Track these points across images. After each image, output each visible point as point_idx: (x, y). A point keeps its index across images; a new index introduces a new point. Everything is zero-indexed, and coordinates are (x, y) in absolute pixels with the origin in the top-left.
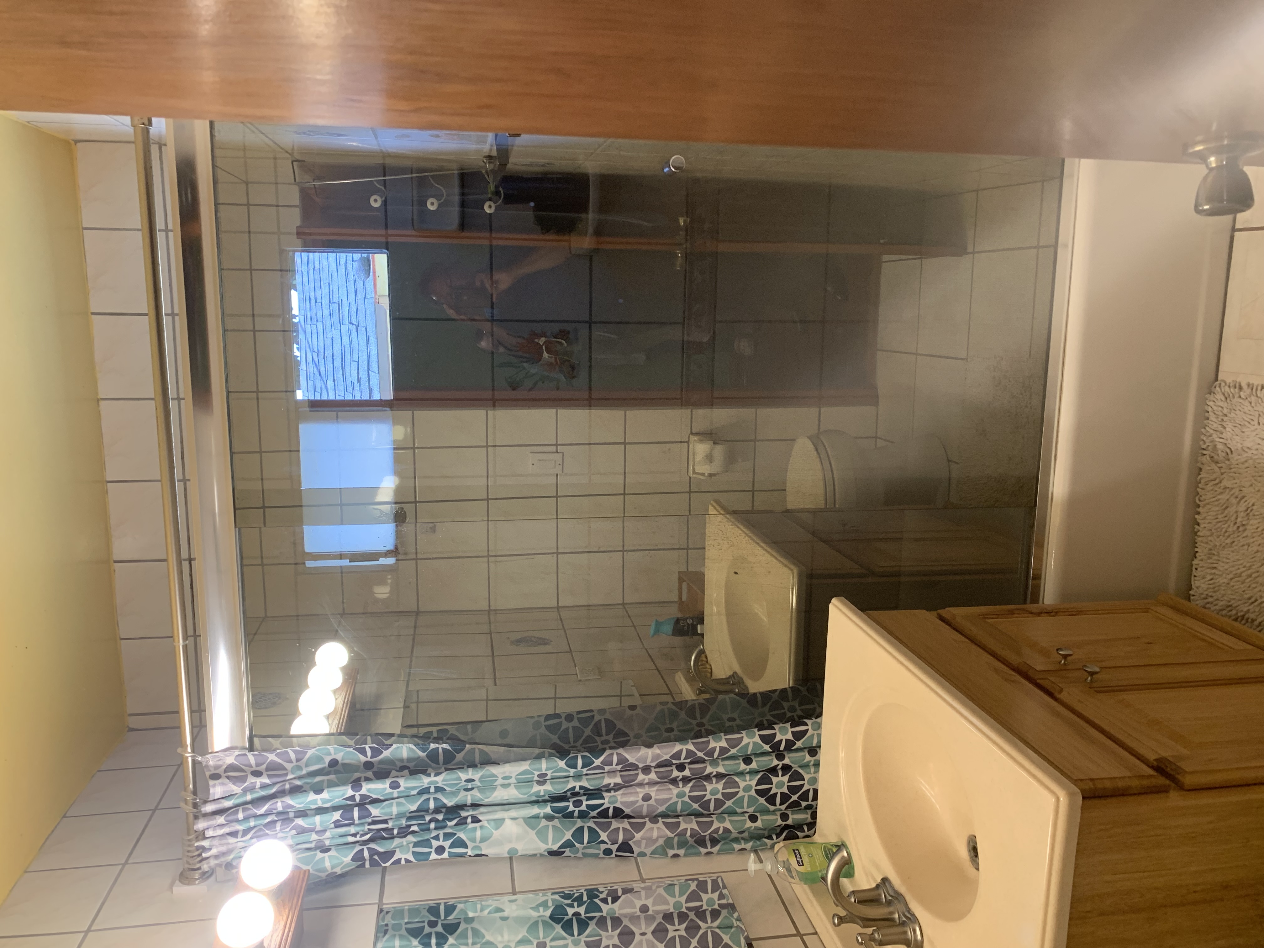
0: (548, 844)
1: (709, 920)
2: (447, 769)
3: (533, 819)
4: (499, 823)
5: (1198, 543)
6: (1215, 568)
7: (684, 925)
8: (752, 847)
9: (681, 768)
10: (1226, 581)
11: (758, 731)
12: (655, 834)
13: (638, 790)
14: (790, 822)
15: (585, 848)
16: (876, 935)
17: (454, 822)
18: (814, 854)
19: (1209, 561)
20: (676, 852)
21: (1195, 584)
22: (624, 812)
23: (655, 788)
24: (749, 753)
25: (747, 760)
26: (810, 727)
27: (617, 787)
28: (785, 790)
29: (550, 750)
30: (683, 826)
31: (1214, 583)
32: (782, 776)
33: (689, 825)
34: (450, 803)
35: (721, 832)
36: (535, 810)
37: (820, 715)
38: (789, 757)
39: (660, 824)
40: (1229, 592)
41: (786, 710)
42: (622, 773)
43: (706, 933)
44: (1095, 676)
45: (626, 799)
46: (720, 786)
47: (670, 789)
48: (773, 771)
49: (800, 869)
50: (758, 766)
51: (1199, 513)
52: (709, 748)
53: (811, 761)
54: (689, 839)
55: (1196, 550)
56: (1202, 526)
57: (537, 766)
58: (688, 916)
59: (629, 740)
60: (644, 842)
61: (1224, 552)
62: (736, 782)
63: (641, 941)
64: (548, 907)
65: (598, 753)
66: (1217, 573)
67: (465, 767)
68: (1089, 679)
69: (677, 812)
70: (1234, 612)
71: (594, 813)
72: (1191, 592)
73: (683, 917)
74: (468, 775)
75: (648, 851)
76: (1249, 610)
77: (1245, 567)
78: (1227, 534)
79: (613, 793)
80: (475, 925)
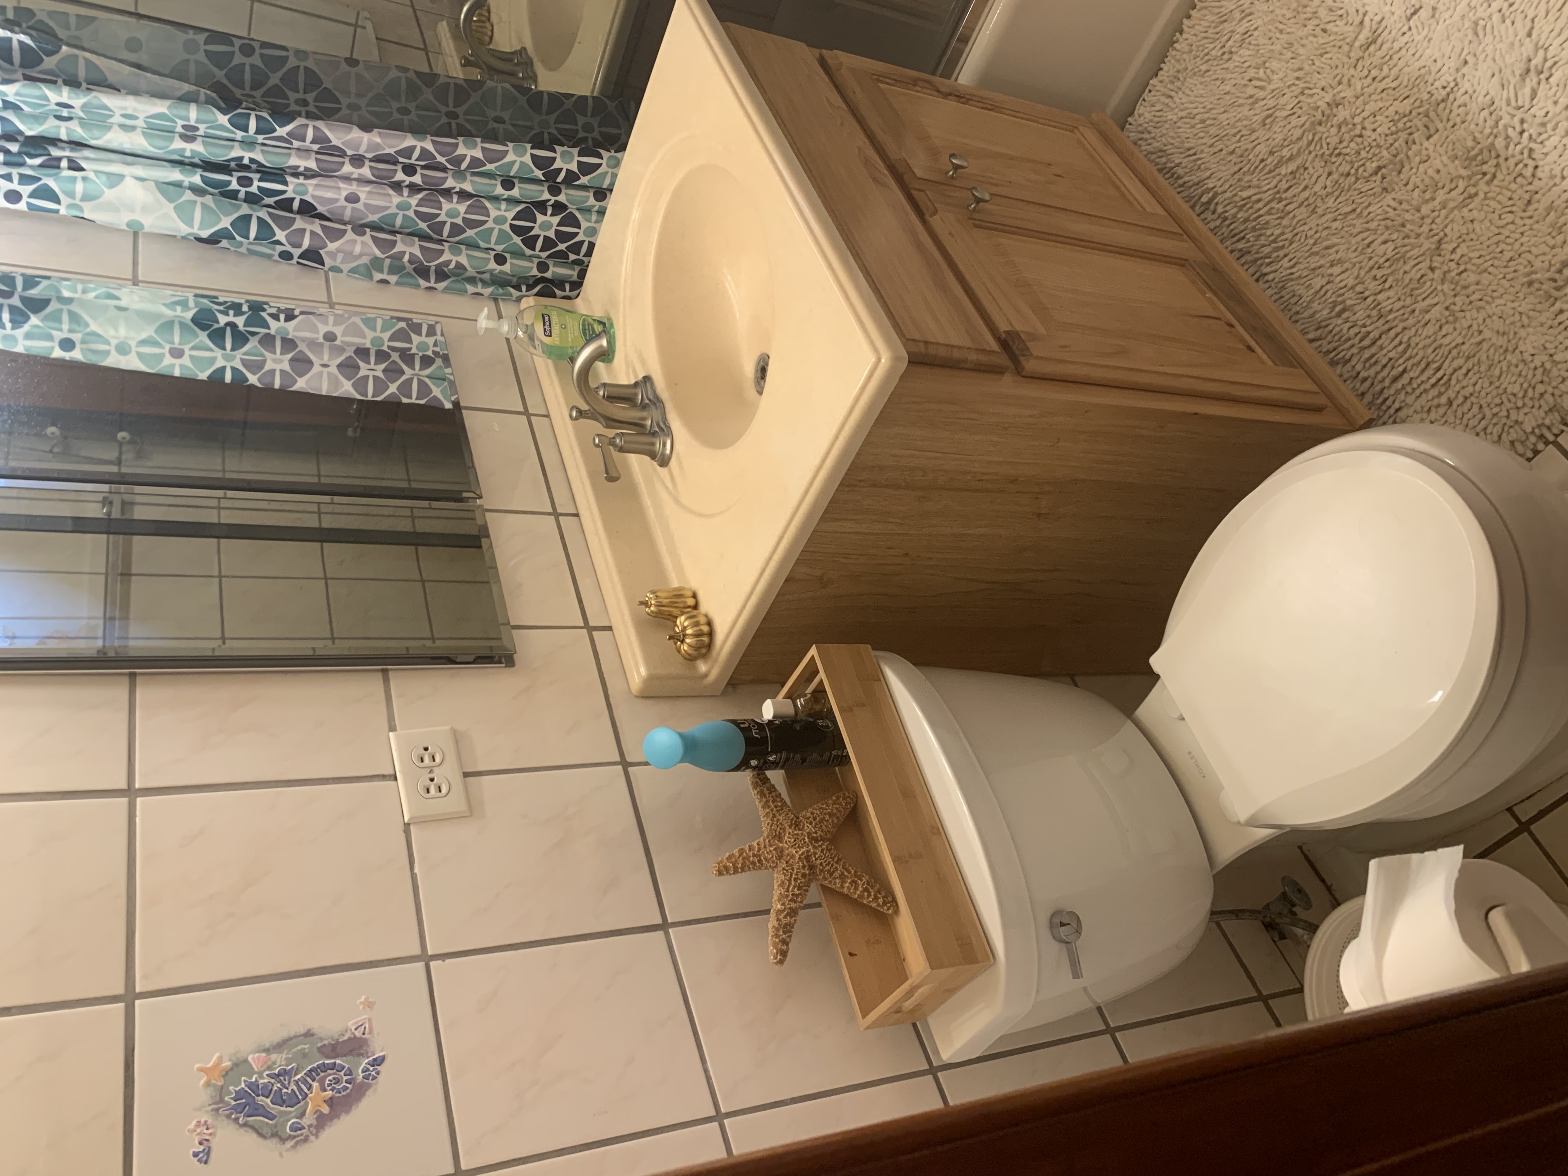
0: (192, 227)
1: (417, 367)
2: (27, 78)
3: (171, 187)
4: (115, 180)
5: (1169, 58)
6: (1170, 97)
7: (383, 366)
8: (491, 294)
9: (410, 170)
10: (1175, 118)
11: (532, 148)
12: (358, 249)
13: (341, 185)
14: (548, 275)
15: (250, 243)
16: (618, 441)
17: (38, 161)
18: (568, 326)
19: (1169, 86)
20: (384, 276)
21: (1140, 109)
22: (316, 209)
23: (367, 189)
24: (512, 174)
25: (508, 184)
26: (604, 162)
27: (309, 174)
28: (551, 234)
29: (208, 92)
30: (399, 247)
31: (1160, 117)
32: (551, 215)
33: (409, 249)
34: (30, 131)
35: (452, 266)
36: (176, 175)
37: (623, 148)
38: (566, 194)
39: (367, 238)
40: (1172, 134)
41: (579, 127)
42: (319, 157)
43: (411, 380)
44: (981, 204)
45: (320, 193)
46: (462, 208)
47: (389, 195)
48: (541, 206)
49: (547, 340)
50: (521, 195)
51: (1189, 17)
52: (456, 154)
53: (594, 206)
54: (407, 265)
55: (1162, 65)
56: (1185, 36)
57: (182, 113)
58: (389, 356)
59: (339, 110)
60: (340, 257)
61: (1191, 81)
62: (486, 208)
63: (321, 373)
64: (189, 309)
65: (283, 115)
66: (1170, 104)
67: (60, 81)
68: (973, 206)
69: (394, 226)
70: (1164, 160)
71: (271, 201)
72: (1130, 119)
73: (382, 356)
74: (61, 96)
75: (346, 268)
76: (1181, 163)
77: (1204, 107)
78: (1206, 58)
79: (301, 180)
80: (74, 307)
